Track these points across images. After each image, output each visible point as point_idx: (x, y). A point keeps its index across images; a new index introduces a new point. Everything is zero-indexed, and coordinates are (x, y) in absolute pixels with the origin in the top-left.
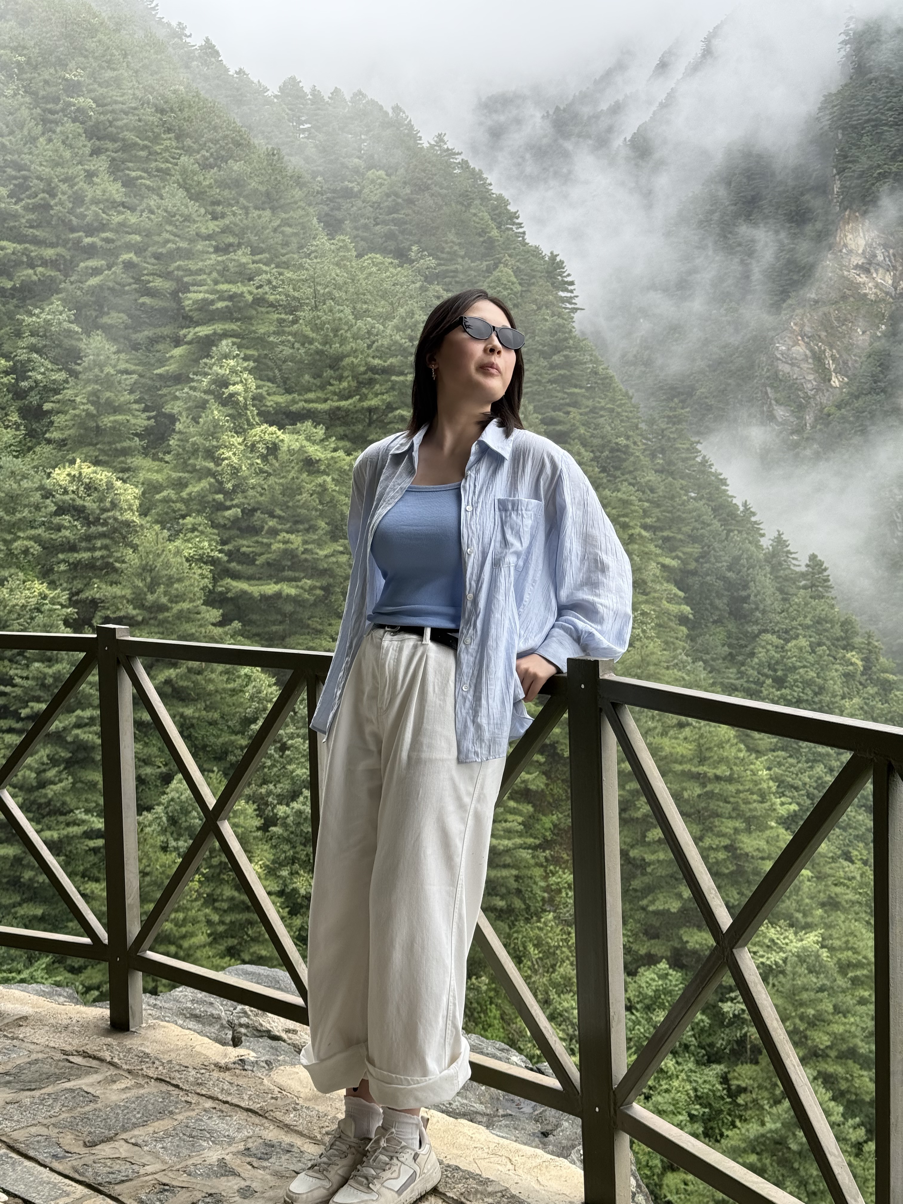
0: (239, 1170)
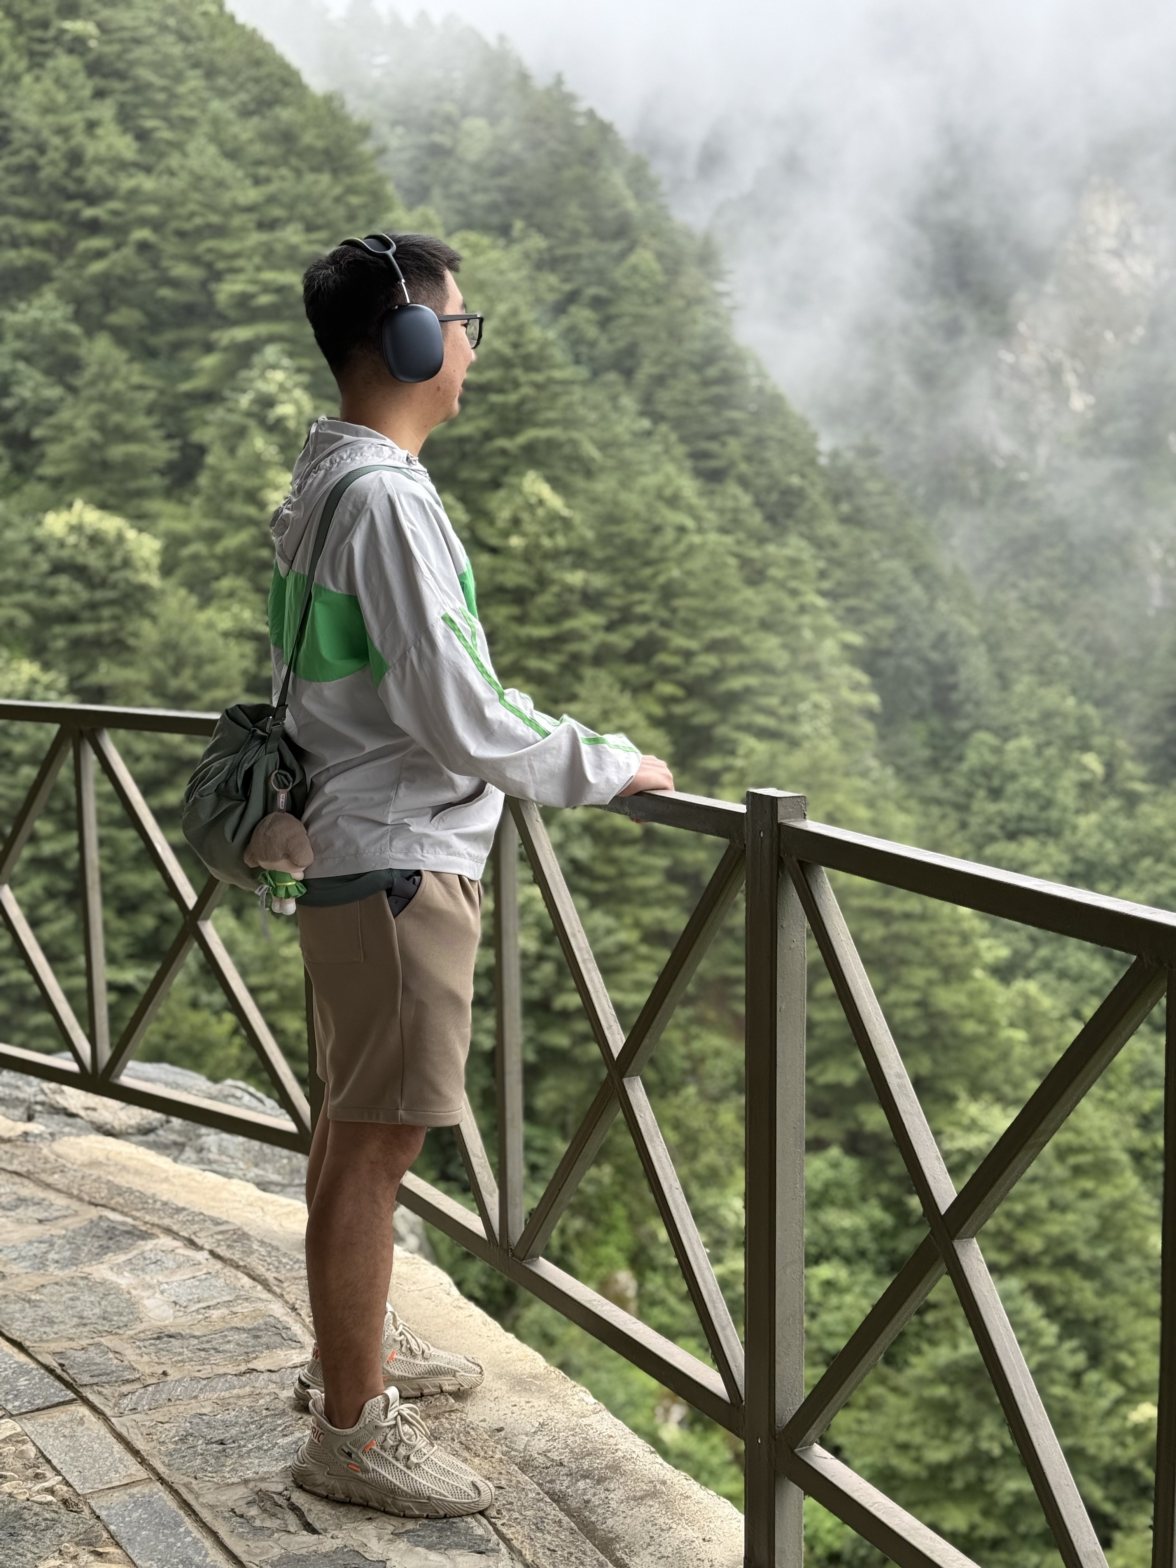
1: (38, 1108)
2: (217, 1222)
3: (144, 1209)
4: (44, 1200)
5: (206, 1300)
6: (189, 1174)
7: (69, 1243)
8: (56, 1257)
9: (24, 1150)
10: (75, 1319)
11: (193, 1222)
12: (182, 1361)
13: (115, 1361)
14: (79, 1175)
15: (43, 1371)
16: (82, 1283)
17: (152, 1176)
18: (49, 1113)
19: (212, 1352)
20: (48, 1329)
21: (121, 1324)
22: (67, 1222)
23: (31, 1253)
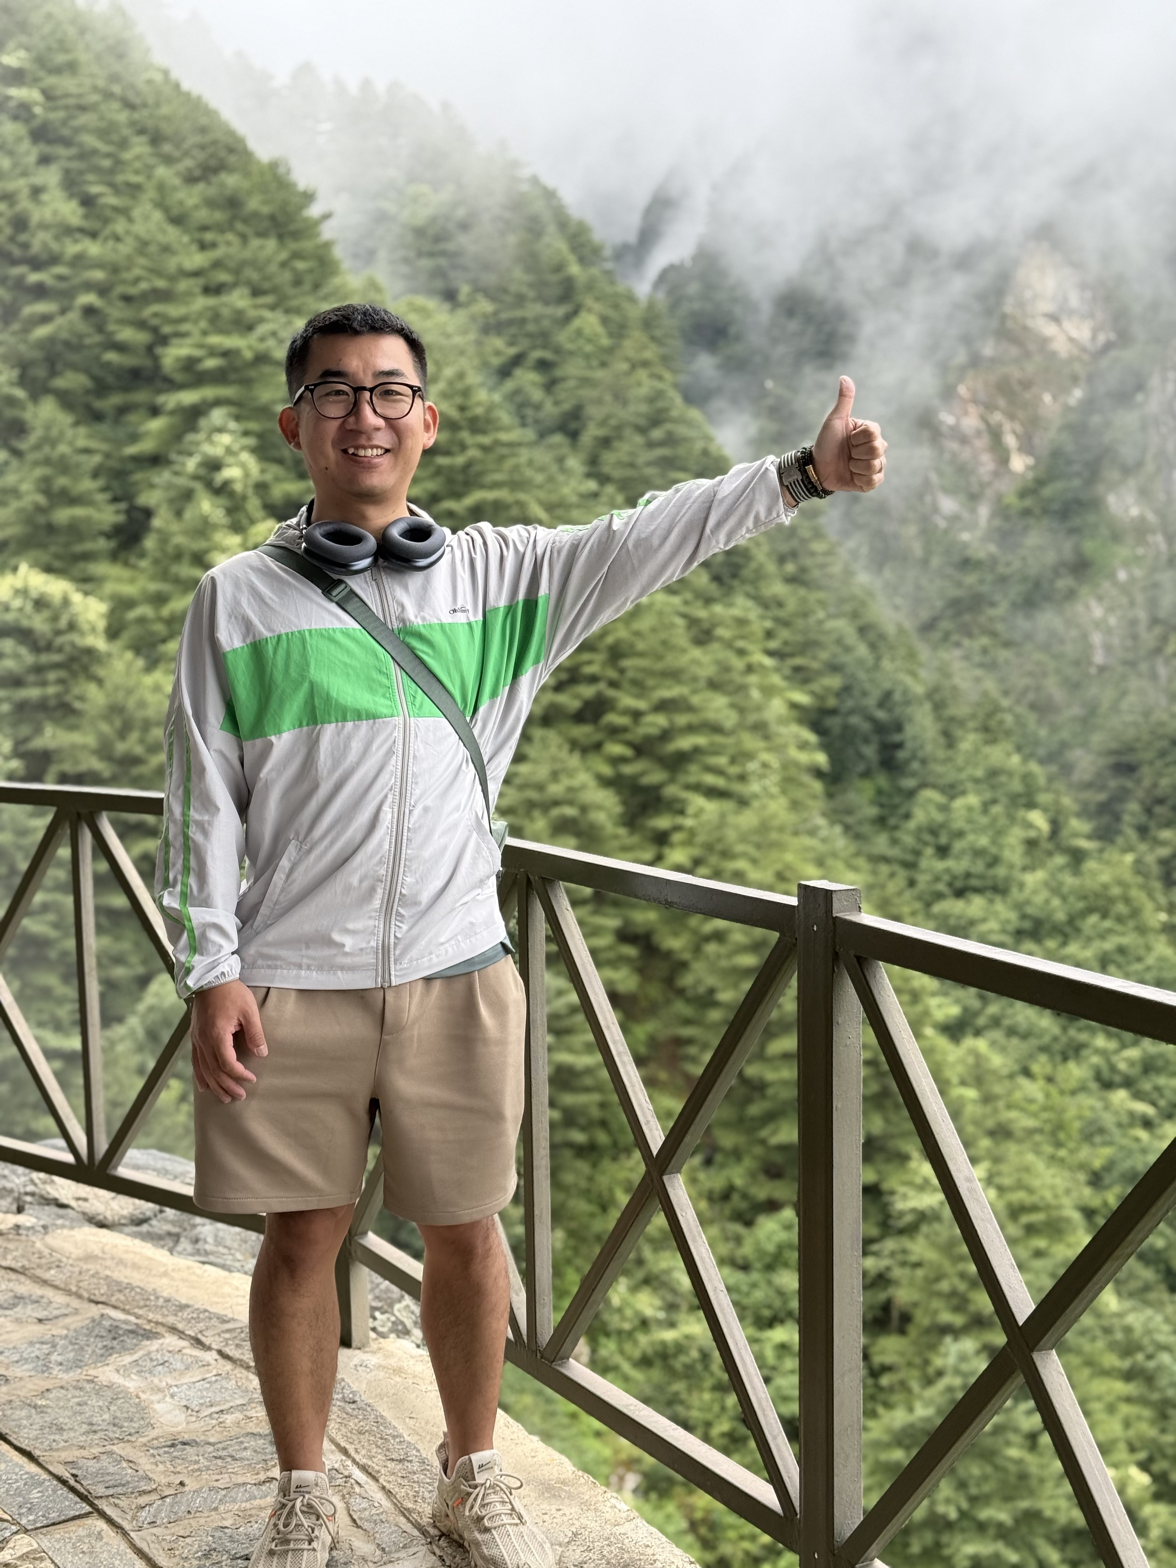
1: (28, 1199)
2: (223, 1320)
3: (146, 1306)
4: (42, 1297)
5: (218, 1404)
6: (189, 1268)
7: (71, 1343)
8: (59, 1359)
9: (17, 1244)
10: (85, 1426)
11: (198, 1320)
12: (199, 1470)
13: (130, 1471)
14: (77, 1270)
15: (55, 1482)
16: (88, 1387)
17: (150, 1270)
18: (40, 1204)
19: (229, 1459)
20: (57, 1437)
21: (133, 1431)
22: (68, 1320)
23: (33, 1355)
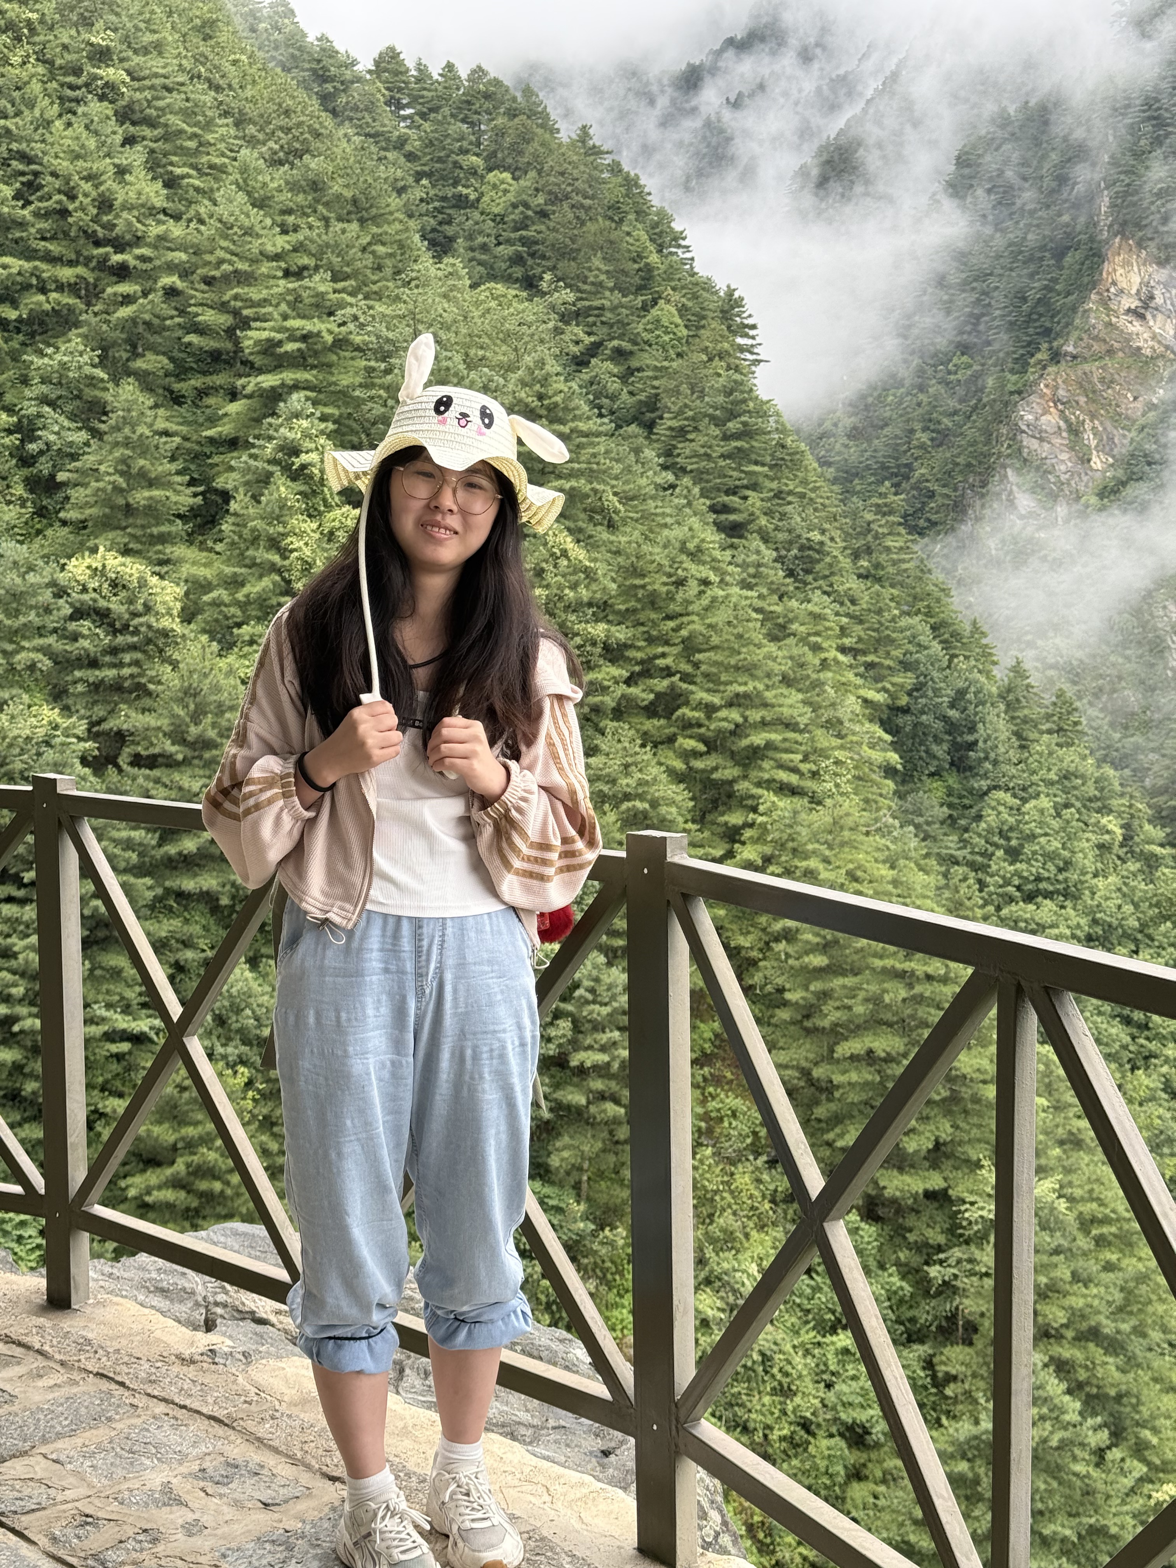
0: (185, 1497)
1: (219, 1311)
9: (215, 1378)
18: (235, 1317)
